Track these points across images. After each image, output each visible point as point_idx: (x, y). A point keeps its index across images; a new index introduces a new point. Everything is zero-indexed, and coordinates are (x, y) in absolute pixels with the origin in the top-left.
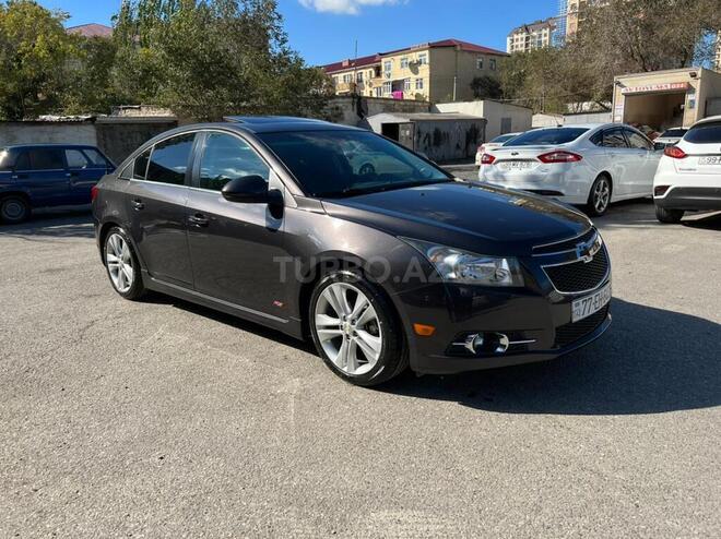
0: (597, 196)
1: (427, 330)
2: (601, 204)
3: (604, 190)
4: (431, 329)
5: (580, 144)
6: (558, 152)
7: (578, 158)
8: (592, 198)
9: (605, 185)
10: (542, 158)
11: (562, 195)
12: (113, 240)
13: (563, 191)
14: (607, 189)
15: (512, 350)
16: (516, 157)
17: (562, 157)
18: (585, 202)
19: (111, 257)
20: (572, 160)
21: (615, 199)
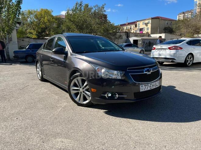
0: (188, 60)
1: (94, 91)
2: (189, 63)
3: (190, 59)
4: (95, 90)
5: (183, 44)
6: (175, 46)
7: (181, 48)
8: (186, 61)
9: (191, 57)
10: (169, 48)
11: (175, 59)
12: (38, 65)
13: (176, 59)
14: (192, 59)
15: (119, 98)
16: (161, 48)
17: (176, 48)
18: (183, 62)
19: (38, 70)
20: (179, 49)
21: (195, 62)
